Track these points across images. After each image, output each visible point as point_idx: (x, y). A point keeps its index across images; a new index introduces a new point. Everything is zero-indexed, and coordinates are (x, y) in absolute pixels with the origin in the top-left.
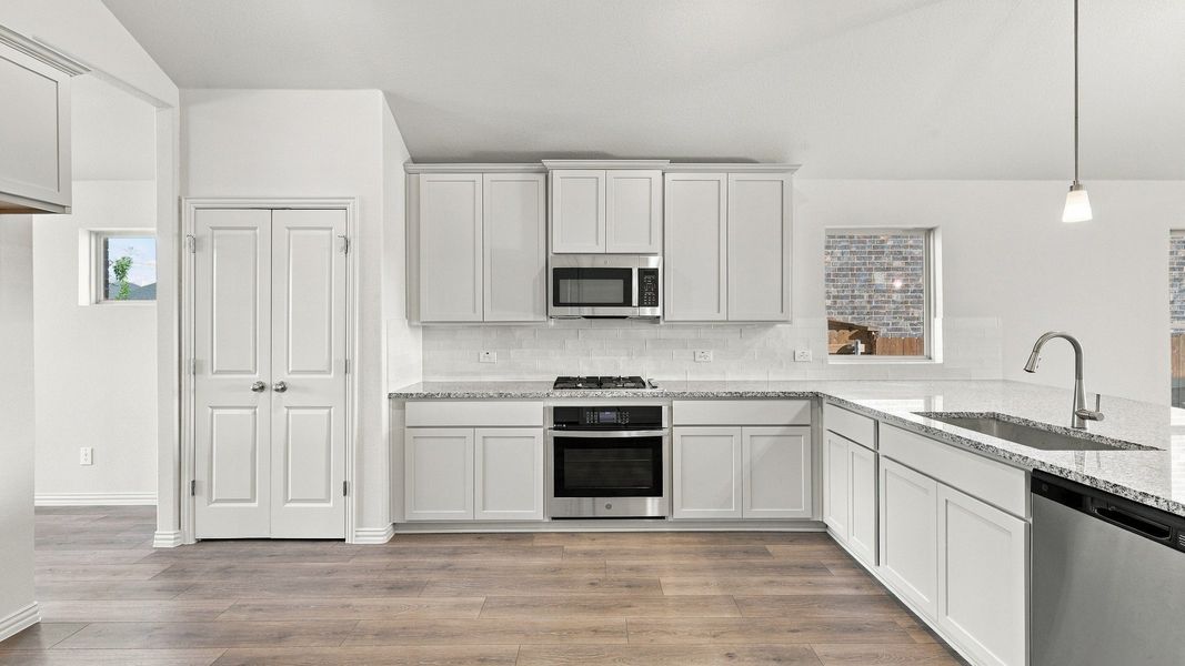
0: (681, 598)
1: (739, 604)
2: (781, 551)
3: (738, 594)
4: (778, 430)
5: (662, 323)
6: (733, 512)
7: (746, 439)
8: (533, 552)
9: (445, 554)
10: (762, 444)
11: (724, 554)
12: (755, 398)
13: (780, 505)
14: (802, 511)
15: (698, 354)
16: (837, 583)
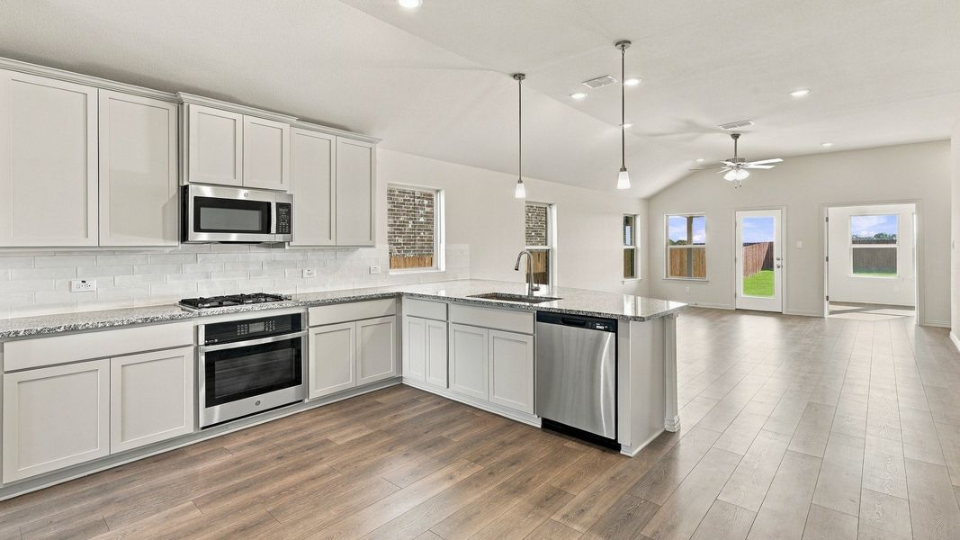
0: (348, 443)
1: (389, 432)
2: (385, 399)
3: (384, 427)
4: (377, 321)
5: (287, 247)
6: (350, 383)
7: (359, 329)
8: (194, 460)
9: (90, 495)
10: (369, 331)
11: (356, 411)
12: (365, 300)
13: (380, 372)
14: (391, 372)
15: (305, 272)
16: (423, 407)
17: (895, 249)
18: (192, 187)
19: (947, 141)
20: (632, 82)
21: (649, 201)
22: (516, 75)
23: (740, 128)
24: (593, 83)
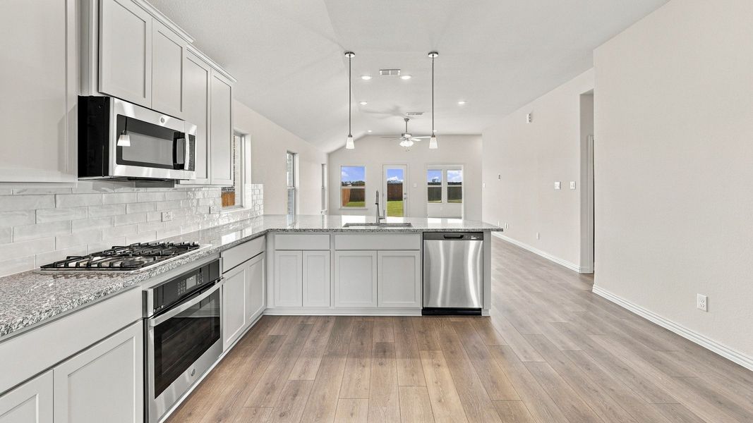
4: (257, 258)
6: (244, 326)
7: (248, 269)
10: (253, 269)
12: (252, 239)
18: (114, 103)
19: (480, 135)
20: (406, 78)
21: (330, 155)
22: (348, 53)
23: (415, 116)
24: (386, 71)
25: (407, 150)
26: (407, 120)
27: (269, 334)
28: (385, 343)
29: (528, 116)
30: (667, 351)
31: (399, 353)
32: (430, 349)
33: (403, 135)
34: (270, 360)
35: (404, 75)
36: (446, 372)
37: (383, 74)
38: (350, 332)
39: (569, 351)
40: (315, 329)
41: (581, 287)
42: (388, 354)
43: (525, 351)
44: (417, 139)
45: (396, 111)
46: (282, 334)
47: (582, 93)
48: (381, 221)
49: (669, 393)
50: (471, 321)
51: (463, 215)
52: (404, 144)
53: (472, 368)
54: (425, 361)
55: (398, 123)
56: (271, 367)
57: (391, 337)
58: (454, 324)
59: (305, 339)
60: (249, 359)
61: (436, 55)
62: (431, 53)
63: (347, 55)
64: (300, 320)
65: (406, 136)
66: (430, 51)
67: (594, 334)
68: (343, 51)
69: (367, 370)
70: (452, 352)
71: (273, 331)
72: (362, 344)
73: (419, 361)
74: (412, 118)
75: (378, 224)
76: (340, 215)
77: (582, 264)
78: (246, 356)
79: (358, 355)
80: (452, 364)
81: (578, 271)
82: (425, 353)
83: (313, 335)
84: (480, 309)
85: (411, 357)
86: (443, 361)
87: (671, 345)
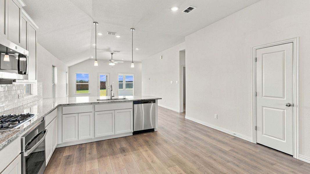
17: (123, 83)
19: (141, 62)
20: (118, 37)
21: (69, 67)
22: (95, 22)
23: (116, 53)
24: (110, 33)
25: (112, 67)
26: (112, 54)
27: (64, 155)
28: (122, 148)
29: (161, 56)
30: (209, 132)
31: (130, 150)
32: (141, 146)
33: (110, 60)
34: (71, 165)
35: (117, 35)
36: (150, 152)
37: (108, 34)
38: (105, 146)
39: (185, 137)
40: (87, 149)
41: (182, 117)
42: (125, 151)
43: (173, 140)
44: (116, 62)
45: (108, 50)
46: (71, 154)
47: (180, 50)
48: (113, 98)
49: (213, 143)
50: (151, 134)
51: (134, 95)
52: (111, 64)
53: (159, 149)
54: (141, 150)
55: (108, 55)
56: (74, 169)
57: (124, 144)
58: (146, 136)
59: (85, 154)
60: (59, 168)
61: (133, 30)
62: (132, 29)
63: (95, 24)
64: (78, 147)
65: (112, 61)
66: (131, 28)
67: (190, 131)
68: (93, 21)
69: (120, 158)
70: (150, 145)
71: (66, 153)
72: (113, 150)
73: (139, 151)
74: (114, 53)
75: (111, 99)
76: (76, 97)
77: (180, 110)
78: (57, 167)
79: (113, 154)
80: (152, 149)
81: (179, 112)
82: (140, 148)
83: (88, 151)
84: (154, 129)
85: (135, 150)
86: (148, 149)
87: (209, 130)
